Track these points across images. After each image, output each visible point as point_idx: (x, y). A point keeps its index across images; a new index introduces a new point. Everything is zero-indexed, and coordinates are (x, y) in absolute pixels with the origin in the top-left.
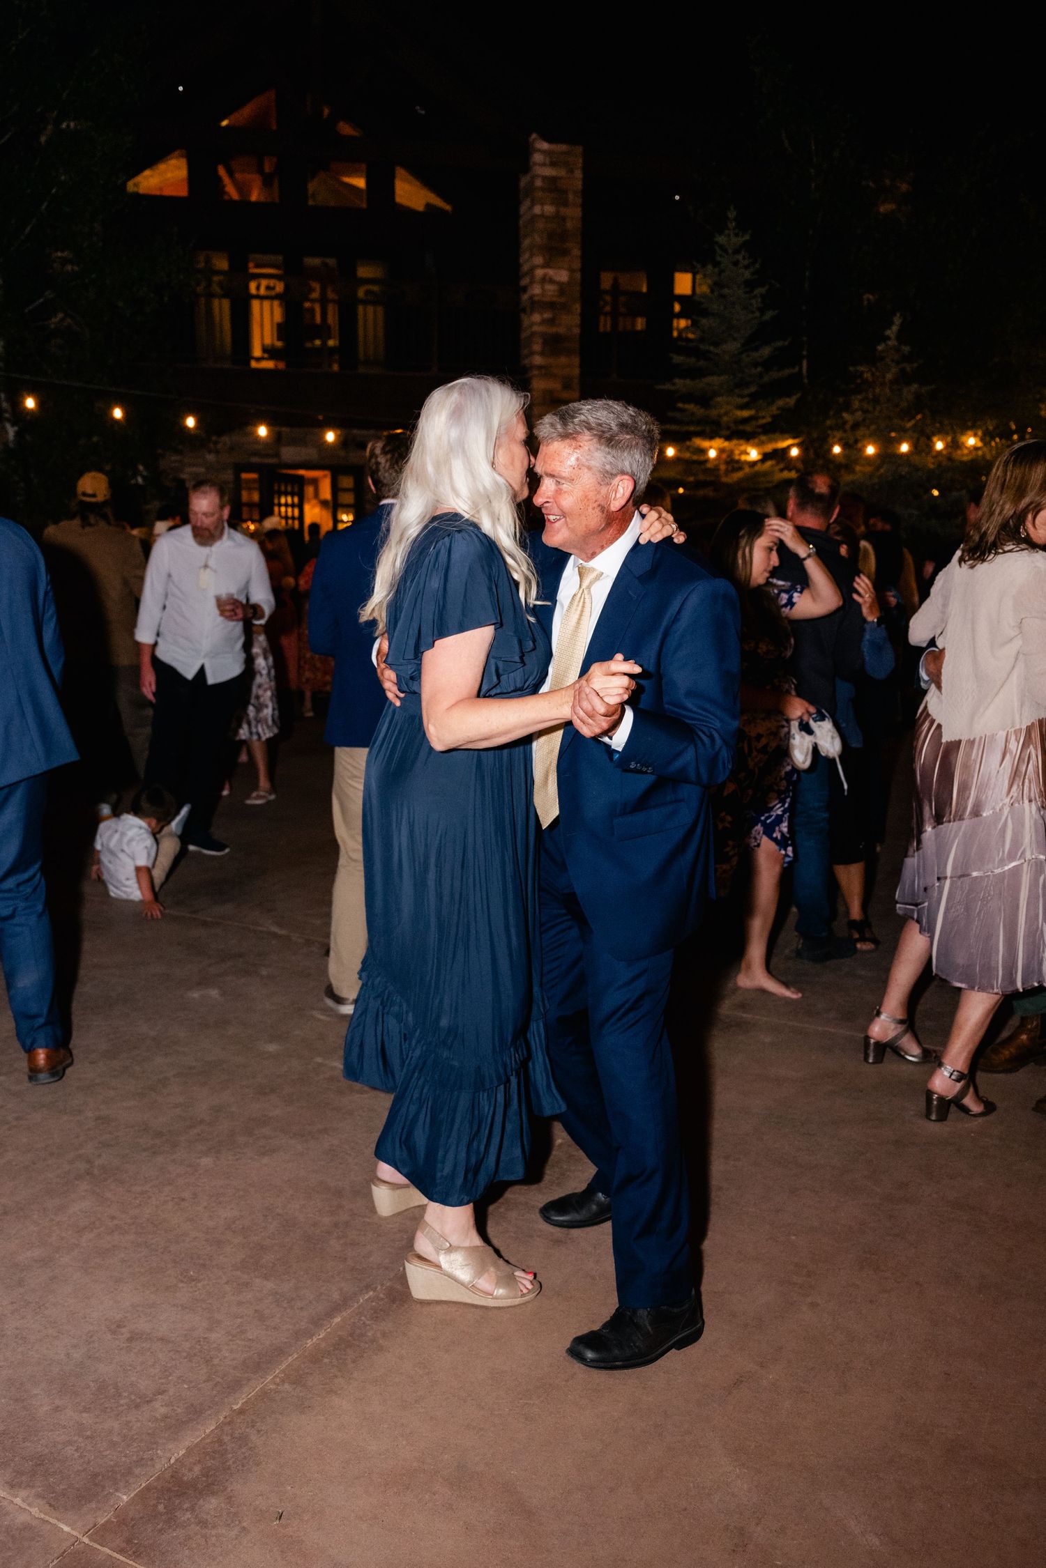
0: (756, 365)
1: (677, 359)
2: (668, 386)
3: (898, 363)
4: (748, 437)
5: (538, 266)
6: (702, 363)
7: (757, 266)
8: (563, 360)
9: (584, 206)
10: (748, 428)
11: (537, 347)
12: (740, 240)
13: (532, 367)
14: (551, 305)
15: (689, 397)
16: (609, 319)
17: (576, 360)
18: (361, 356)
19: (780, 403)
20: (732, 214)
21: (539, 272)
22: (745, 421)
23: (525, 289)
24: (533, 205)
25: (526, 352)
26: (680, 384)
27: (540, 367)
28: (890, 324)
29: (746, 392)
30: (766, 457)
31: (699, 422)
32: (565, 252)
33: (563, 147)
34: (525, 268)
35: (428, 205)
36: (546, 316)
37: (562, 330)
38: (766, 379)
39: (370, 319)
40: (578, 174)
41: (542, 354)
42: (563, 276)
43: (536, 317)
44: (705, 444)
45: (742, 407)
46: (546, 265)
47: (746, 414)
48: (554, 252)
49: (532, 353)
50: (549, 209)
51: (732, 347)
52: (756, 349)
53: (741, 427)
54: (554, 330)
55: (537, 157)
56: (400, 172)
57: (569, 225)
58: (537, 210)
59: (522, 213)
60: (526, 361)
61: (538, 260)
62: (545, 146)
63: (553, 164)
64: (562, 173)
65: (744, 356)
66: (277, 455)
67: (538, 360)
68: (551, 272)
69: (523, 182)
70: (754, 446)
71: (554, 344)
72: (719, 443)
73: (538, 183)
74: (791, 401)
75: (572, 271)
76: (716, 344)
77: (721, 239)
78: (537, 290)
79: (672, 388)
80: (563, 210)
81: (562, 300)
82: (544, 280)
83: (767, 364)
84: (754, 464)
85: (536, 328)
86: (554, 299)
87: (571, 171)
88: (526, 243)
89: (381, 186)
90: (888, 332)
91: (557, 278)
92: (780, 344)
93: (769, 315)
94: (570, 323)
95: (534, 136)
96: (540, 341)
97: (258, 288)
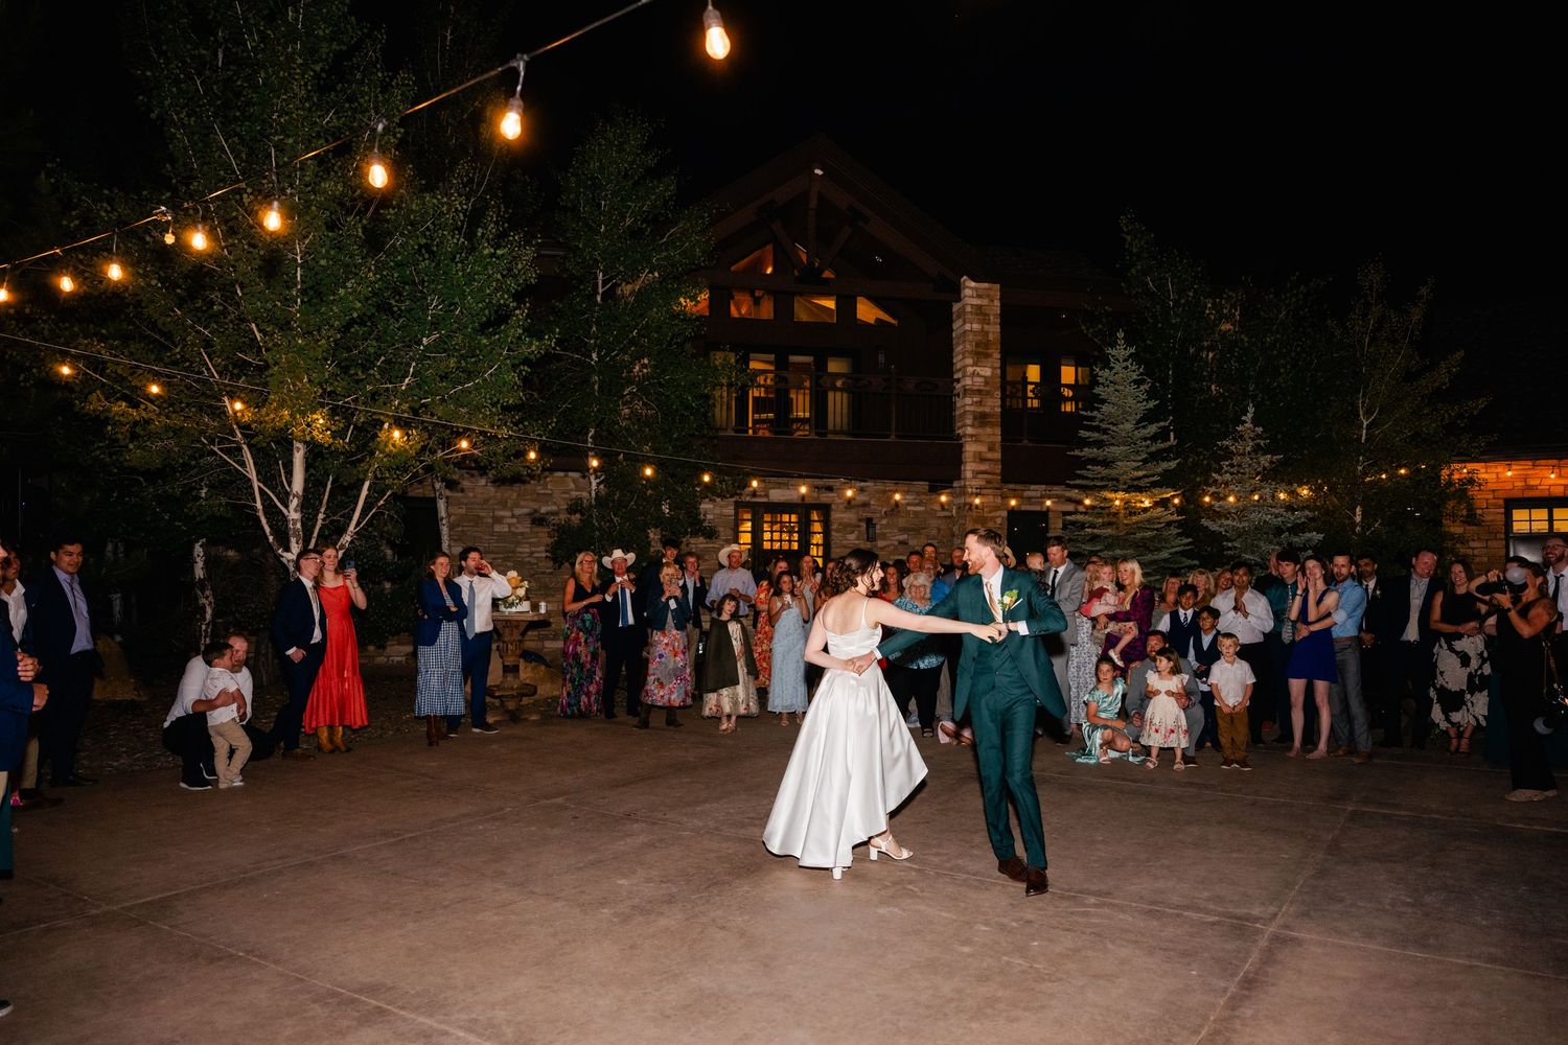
0: (1145, 439)
1: (1083, 433)
2: (1077, 453)
3: (1253, 440)
4: (1140, 489)
5: (968, 366)
6: (1105, 437)
7: (1141, 370)
8: (989, 430)
9: (1002, 325)
10: (1142, 483)
11: (969, 422)
12: (1128, 353)
13: (965, 435)
14: (979, 392)
15: (1094, 461)
16: (1020, 401)
17: (998, 431)
18: (830, 426)
19: (1165, 465)
20: (1120, 335)
21: (970, 370)
22: (1139, 478)
23: (958, 381)
24: (964, 323)
25: (959, 424)
26: (1087, 452)
27: (972, 436)
28: (1245, 412)
29: (1139, 458)
30: (1156, 504)
31: (1102, 479)
32: (987, 356)
33: (986, 285)
34: (959, 366)
35: (877, 319)
36: (975, 399)
37: (987, 410)
38: (1153, 449)
39: (837, 403)
40: (997, 303)
41: (972, 426)
42: (987, 372)
43: (968, 400)
44: (1111, 495)
45: (1137, 469)
46: (975, 364)
47: (1141, 473)
48: (980, 355)
49: (965, 426)
50: (976, 327)
51: (1128, 426)
52: (1144, 427)
53: (1135, 483)
54: (981, 409)
55: (968, 292)
56: (860, 299)
57: (991, 337)
58: (968, 327)
59: (954, 328)
60: (960, 431)
61: (969, 361)
62: (973, 284)
63: (979, 296)
64: (985, 302)
65: (1136, 432)
66: (767, 496)
67: (970, 430)
68: (978, 369)
69: (956, 307)
70: (1146, 497)
71: (982, 419)
72: (1120, 495)
73: (968, 309)
74: (1173, 464)
75: (994, 368)
76: (1115, 425)
77: (1114, 352)
78: (968, 381)
79: (1082, 454)
80: (986, 327)
81: (988, 388)
82: (973, 374)
83: (1154, 438)
84: (1145, 510)
85: (968, 408)
86: (982, 388)
87: (992, 301)
88: (959, 349)
89: (847, 307)
90: (1244, 418)
91: (983, 373)
92: (1162, 424)
93: (1152, 404)
94: (993, 405)
95: (965, 277)
96: (971, 417)
97: (765, 380)
